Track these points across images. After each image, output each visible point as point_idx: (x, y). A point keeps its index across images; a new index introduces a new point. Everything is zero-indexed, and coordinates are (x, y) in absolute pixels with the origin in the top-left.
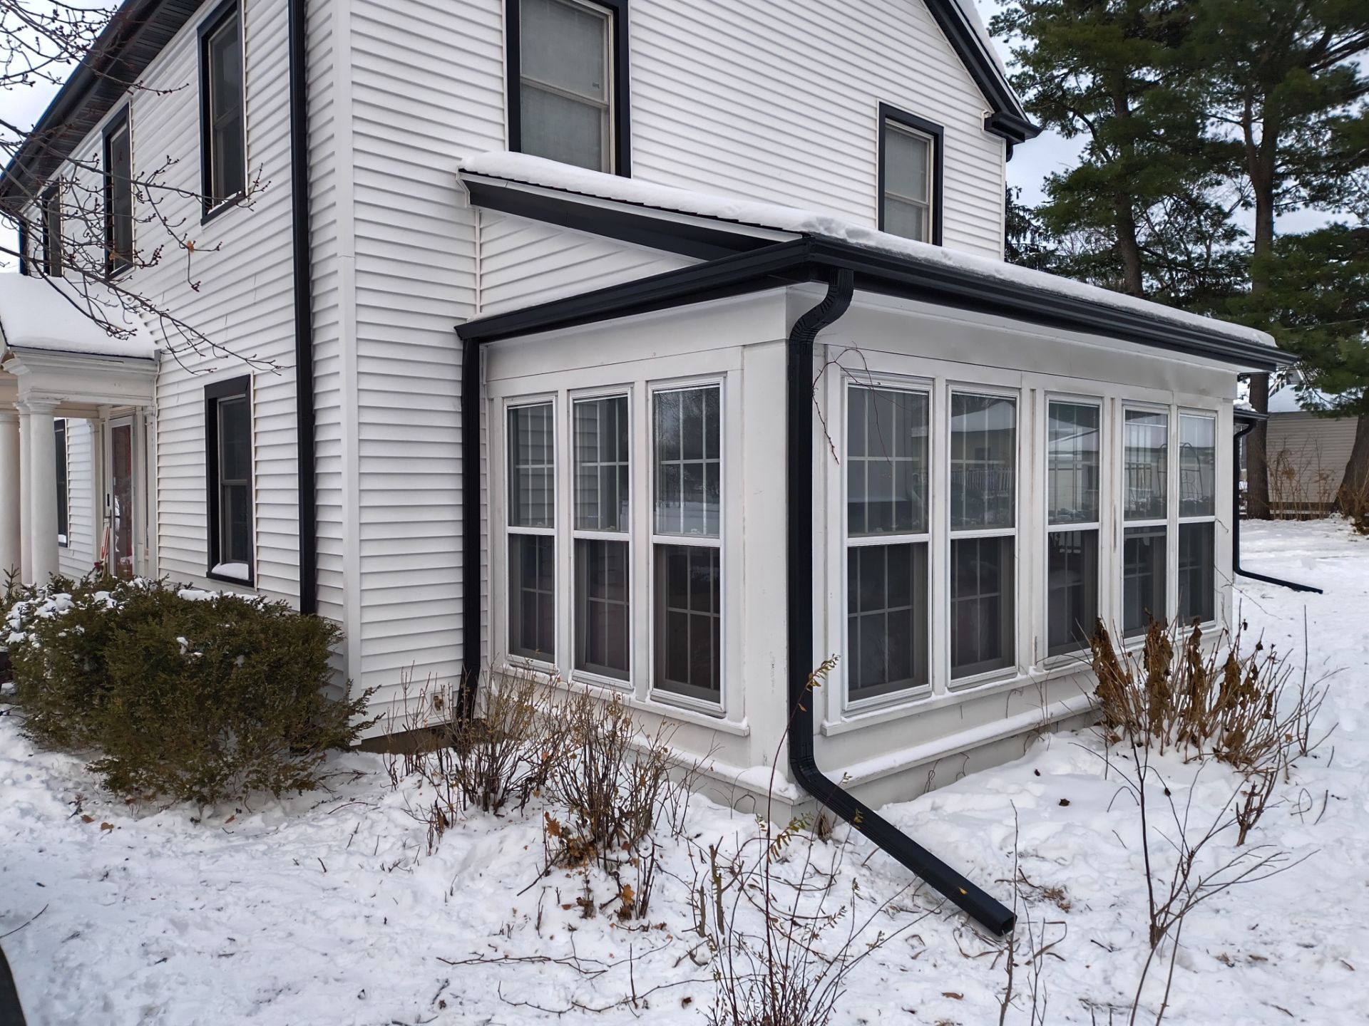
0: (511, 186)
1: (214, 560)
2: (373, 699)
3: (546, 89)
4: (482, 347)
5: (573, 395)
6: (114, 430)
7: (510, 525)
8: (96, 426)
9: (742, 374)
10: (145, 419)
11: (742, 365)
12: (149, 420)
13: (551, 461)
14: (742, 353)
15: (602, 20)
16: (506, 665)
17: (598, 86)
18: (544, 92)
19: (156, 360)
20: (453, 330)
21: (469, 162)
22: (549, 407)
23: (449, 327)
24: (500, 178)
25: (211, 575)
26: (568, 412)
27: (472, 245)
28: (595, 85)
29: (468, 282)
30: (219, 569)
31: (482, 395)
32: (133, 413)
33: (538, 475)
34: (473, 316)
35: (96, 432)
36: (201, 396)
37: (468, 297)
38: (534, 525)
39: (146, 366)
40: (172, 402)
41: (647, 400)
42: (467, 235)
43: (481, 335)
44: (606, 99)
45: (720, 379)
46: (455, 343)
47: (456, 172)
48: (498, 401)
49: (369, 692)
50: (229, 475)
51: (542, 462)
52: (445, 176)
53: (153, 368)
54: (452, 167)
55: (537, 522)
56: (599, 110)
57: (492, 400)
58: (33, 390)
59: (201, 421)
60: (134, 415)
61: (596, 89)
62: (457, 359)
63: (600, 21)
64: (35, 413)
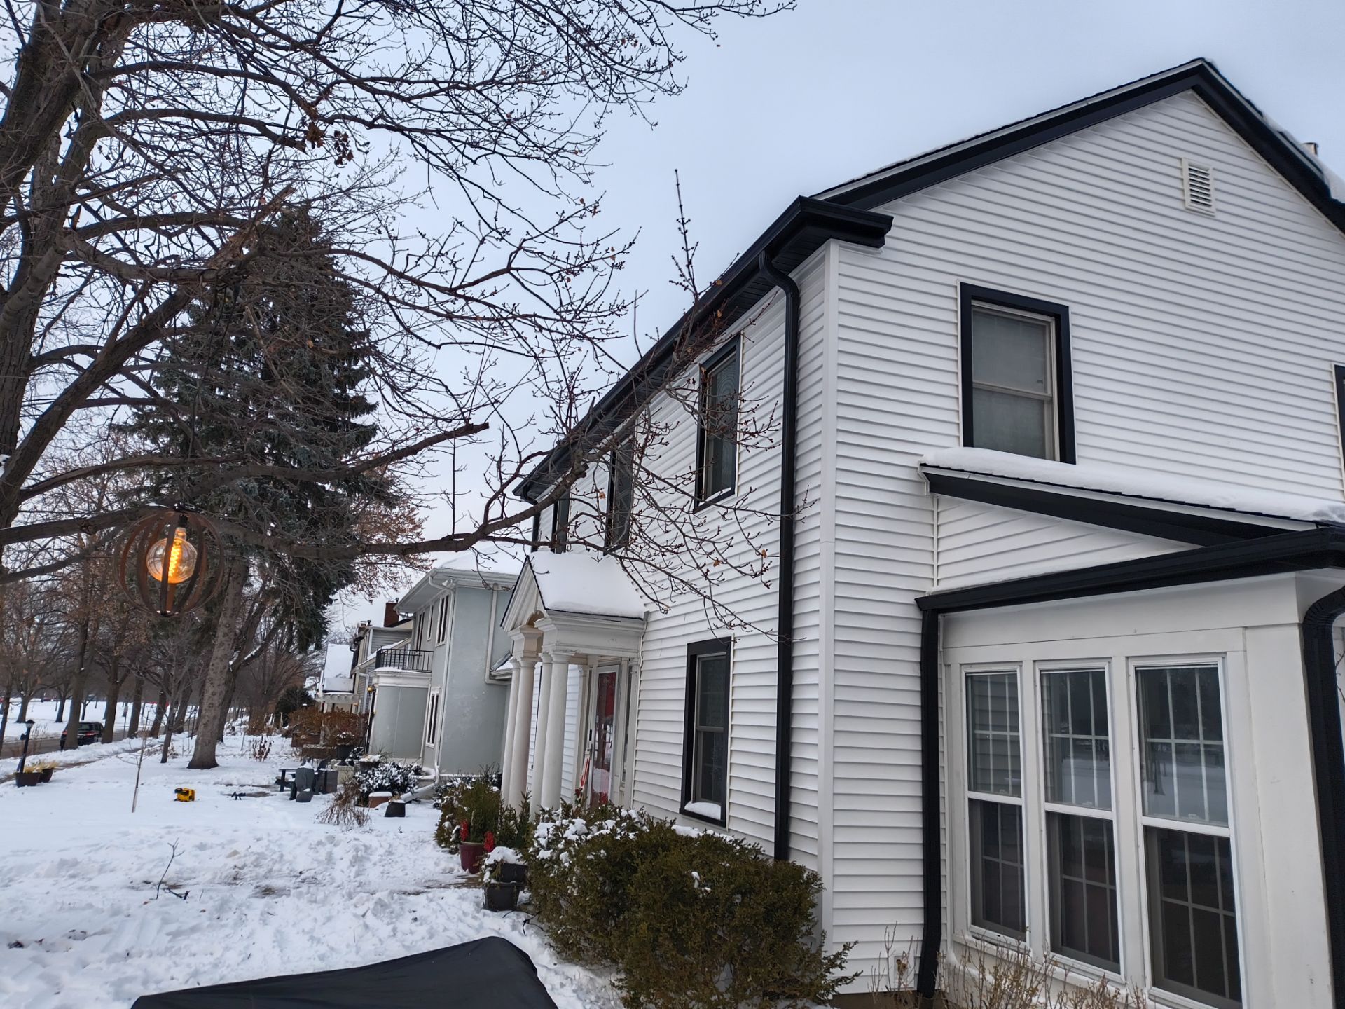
0: (973, 477)
1: (686, 798)
2: (851, 954)
3: (994, 389)
4: (940, 617)
5: (1039, 666)
6: (601, 675)
7: (969, 790)
8: (585, 671)
9: (1245, 657)
10: (630, 668)
11: (1245, 646)
12: (634, 669)
13: (1015, 728)
14: (1244, 634)
15: (1044, 327)
16: (968, 937)
17: (1042, 382)
18: (991, 392)
19: (644, 620)
20: (913, 602)
21: (930, 457)
22: (1013, 676)
23: (911, 599)
24: (962, 471)
25: (683, 811)
26: (1035, 682)
27: (930, 527)
28: (1038, 381)
29: (926, 559)
30: (690, 806)
31: (940, 661)
32: (618, 662)
33: (1000, 741)
34: (931, 589)
35: (584, 676)
36: (684, 652)
37: (926, 572)
38: (996, 792)
39: (637, 625)
40: (657, 655)
41: (1128, 676)
42: (926, 518)
43: (940, 607)
44: (1049, 392)
45: (1218, 660)
46: (915, 613)
47: (918, 466)
48: (955, 668)
49: (847, 947)
50: (703, 722)
51: (1003, 728)
52: (908, 470)
53: (641, 626)
54: (915, 462)
55: (1000, 788)
56: (1042, 402)
57: (949, 665)
58: (558, 644)
59: (683, 673)
60: (620, 664)
61: (1040, 384)
62: (916, 628)
63: (1043, 327)
64: (556, 662)
